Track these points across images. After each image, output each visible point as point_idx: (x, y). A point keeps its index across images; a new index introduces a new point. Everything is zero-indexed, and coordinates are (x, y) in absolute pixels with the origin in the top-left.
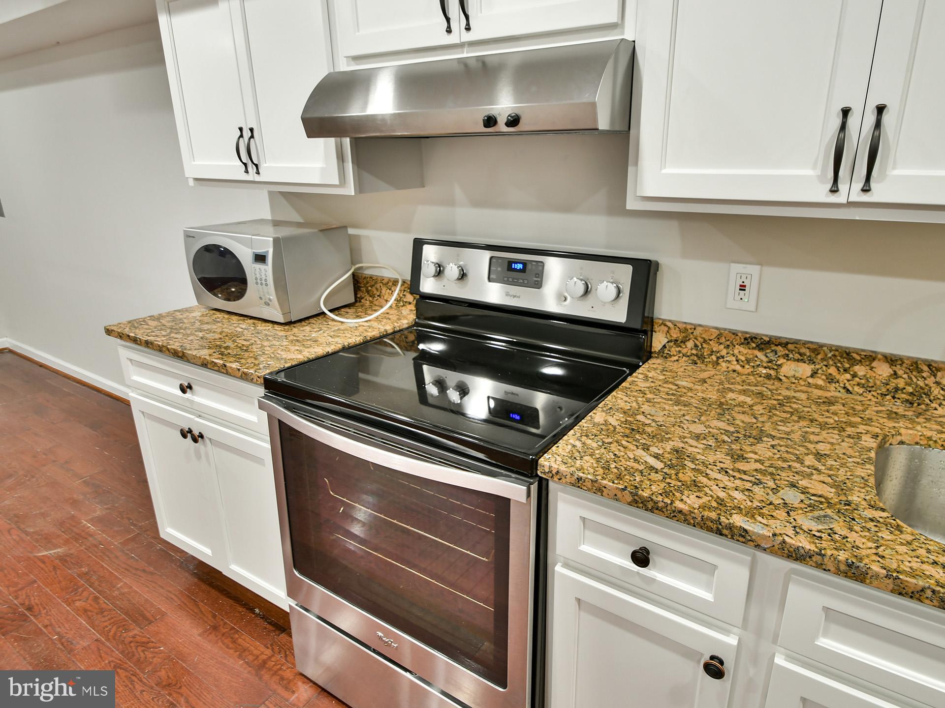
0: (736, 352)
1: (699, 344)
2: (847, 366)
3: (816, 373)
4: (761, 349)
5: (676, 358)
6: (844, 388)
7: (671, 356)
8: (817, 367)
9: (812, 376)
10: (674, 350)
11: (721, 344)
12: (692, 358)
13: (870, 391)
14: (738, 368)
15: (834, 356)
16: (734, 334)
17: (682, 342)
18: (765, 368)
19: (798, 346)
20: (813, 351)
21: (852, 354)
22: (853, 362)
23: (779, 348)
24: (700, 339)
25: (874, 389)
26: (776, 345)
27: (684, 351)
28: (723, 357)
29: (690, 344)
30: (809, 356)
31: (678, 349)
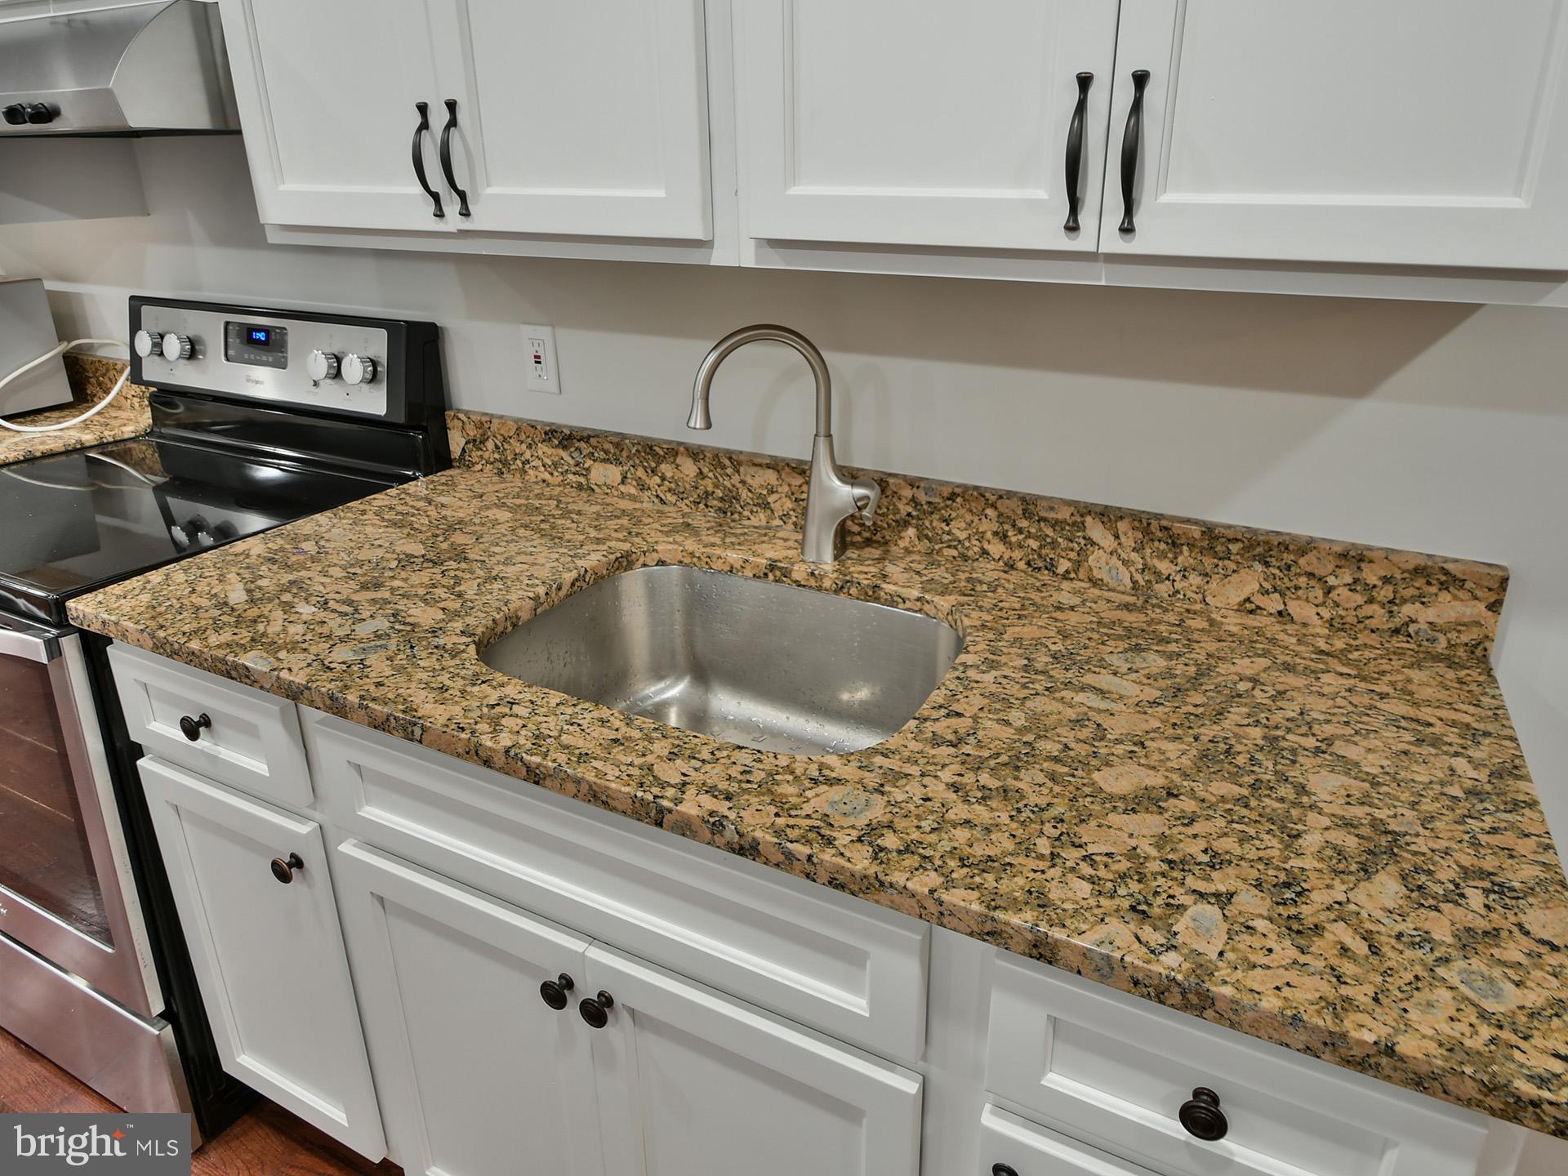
0: (540, 453)
1: (500, 445)
2: (653, 465)
3: (626, 477)
4: (565, 448)
5: (479, 467)
6: (657, 496)
7: (473, 464)
8: (626, 468)
9: (623, 482)
10: (476, 454)
11: (522, 442)
12: (496, 465)
13: (682, 499)
14: (547, 476)
15: (638, 451)
16: (533, 427)
17: (481, 442)
18: (574, 474)
19: (600, 440)
20: (617, 445)
21: (655, 448)
22: (660, 460)
23: (582, 445)
24: (499, 437)
25: (686, 496)
26: (579, 441)
27: (486, 455)
28: (528, 462)
29: (490, 445)
30: (614, 454)
31: (479, 453)
